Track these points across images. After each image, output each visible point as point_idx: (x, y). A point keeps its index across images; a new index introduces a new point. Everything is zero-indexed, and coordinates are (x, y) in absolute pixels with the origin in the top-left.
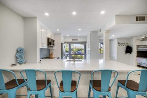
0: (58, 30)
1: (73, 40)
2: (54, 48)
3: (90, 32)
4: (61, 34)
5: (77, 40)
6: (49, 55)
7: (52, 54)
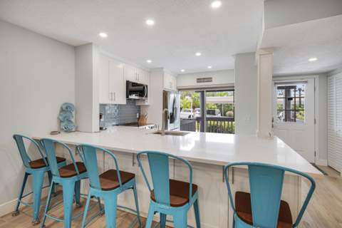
0: (149, 61)
1: (199, 80)
2: (146, 104)
3: (233, 56)
4: (162, 68)
5: (210, 80)
6: (139, 119)
7: (144, 116)
